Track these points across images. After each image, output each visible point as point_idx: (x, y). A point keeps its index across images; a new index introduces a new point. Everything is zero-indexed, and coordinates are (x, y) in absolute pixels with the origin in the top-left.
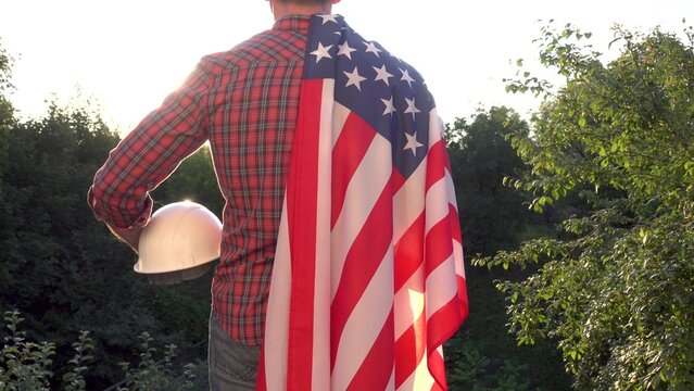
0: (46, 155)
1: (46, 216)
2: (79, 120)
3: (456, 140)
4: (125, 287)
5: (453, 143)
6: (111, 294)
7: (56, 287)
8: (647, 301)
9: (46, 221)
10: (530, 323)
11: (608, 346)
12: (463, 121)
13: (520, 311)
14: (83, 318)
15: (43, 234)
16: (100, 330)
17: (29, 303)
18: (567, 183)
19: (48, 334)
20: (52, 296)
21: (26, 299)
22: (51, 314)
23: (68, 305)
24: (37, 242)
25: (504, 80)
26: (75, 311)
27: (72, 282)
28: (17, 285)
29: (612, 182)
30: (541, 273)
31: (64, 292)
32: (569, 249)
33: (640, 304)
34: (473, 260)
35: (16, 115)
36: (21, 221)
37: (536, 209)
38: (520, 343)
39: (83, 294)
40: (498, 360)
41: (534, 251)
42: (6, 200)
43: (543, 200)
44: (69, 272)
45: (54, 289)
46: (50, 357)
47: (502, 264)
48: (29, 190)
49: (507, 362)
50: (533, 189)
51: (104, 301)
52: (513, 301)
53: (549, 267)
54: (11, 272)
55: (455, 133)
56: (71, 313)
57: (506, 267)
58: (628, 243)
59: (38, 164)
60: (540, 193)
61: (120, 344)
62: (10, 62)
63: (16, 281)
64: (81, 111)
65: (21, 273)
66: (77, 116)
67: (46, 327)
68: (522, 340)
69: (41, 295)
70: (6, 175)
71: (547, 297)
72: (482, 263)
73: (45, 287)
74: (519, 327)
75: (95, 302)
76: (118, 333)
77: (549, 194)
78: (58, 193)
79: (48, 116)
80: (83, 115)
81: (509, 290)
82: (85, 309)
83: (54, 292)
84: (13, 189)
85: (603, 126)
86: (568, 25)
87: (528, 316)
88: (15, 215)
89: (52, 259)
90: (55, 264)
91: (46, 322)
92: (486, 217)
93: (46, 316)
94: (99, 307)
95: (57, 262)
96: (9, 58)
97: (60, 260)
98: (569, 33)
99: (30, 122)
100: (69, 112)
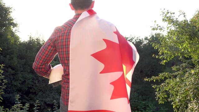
0: (28, 51)
1: (29, 68)
2: (38, 40)
3: (145, 43)
4: (51, 87)
5: (144, 44)
6: (47, 89)
7: (32, 88)
8: (194, 91)
9: (29, 69)
10: (162, 97)
11: (188, 103)
12: (147, 38)
13: (159, 94)
14: (39, 96)
15: (28, 73)
16: (44, 99)
17: (24, 92)
18: (172, 56)
19: (30, 101)
20: (31, 90)
21: (24, 91)
22: (31, 95)
23: (35, 93)
24: (27, 75)
25: (151, 27)
26: (37, 94)
27: (36, 86)
28: (21, 87)
29: (185, 55)
30: (165, 82)
31: (34, 89)
32: (173, 75)
33: (192, 92)
34: (145, 79)
35: (20, 40)
36: (22, 69)
37: (163, 64)
38: (159, 103)
39: (39, 89)
40: (159, 107)
41: (163, 76)
42: (18, 63)
43: (165, 61)
44: (35, 83)
45: (31, 88)
46: (28, 108)
47: (153, 80)
48: (24, 60)
49: (161, 108)
50: (162, 58)
51: (45, 91)
52: (157, 91)
53: (167, 81)
54: (19, 83)
55: (145, 41)
56: (36, 95)
57: (154, 81)
58: (189, 74)
59: (26, 53)
60: (164, 59)
61: (50, 103)
62: (18, 25)
63: (21, 86)
64: (38, 38)
65: (22, 84)
66: (37, 39)
67: (30, 99)
68: (160, 102)
69: (28, 90)
70: (18, 56)
71: (167, 89)
72: (147, 80)
73: (29, 87)
74: (159, 98)
75: (43, 91)
76: (50, 100)
77: (166, 59)
78: (32, 61)
79: (29, 40)
80: (39, 39)
81: (156, 87)
82: (40, 93)
83: (31, 89)
84: (20, 60)
85: (181, 39)
86: (168, 11)
87: (162, 95)
88: (20, 68)
89: (31, 80)
90: (31, 81)
91: (29, 97)
92: (154, 65)
93: (30, 96)
94: (44, 93)
95: (32, 80)
96: (18, 24)
97: (33, 80)
98: (168, 13)
99: (24, 42)
100: (35, 38)
